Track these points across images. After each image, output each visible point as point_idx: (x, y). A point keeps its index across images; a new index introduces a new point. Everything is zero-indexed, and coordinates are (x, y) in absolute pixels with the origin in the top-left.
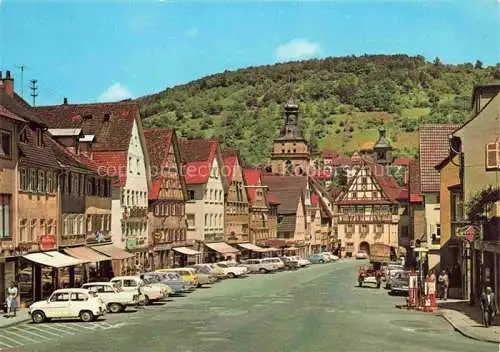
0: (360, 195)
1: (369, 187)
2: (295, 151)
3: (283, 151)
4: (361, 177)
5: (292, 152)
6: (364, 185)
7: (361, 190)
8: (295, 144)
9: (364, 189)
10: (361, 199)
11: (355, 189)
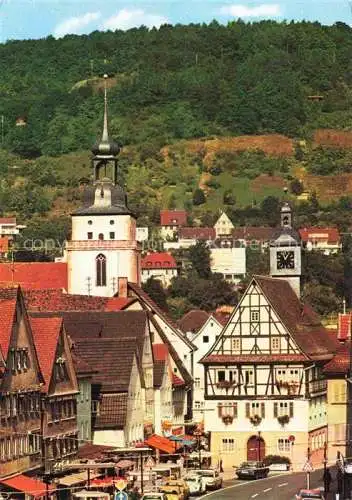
0: (247, 344)
1: (264, 329)
2: (112, 235)
3: (90, 235)
4: (248, 309)
5: (107, 237)
6: (255, 325)
7: (248, 334)
8: (112, 222)
9: (255, 333)
10: (249, 353)
11: (237, 333)
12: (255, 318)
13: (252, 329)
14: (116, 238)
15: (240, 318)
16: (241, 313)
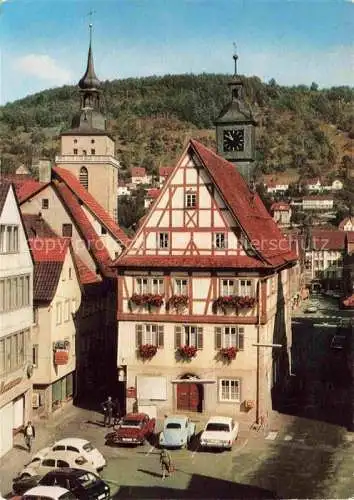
0: (179, 241)
1: (204, 219)
2: (93, 151)
3: (76, 151)
4: (182, 188)
5: (89, 153)
6: (191, 213)
7: (181, 225)
8: (93, 141)
9: (191, 225)
10: (181, 253)
11: (165, 224)
12: (192, 204)
13: (187, 219)
14: (97, 153)
15: (169, 203)
16: (171, 195)
